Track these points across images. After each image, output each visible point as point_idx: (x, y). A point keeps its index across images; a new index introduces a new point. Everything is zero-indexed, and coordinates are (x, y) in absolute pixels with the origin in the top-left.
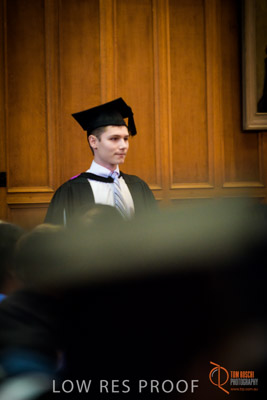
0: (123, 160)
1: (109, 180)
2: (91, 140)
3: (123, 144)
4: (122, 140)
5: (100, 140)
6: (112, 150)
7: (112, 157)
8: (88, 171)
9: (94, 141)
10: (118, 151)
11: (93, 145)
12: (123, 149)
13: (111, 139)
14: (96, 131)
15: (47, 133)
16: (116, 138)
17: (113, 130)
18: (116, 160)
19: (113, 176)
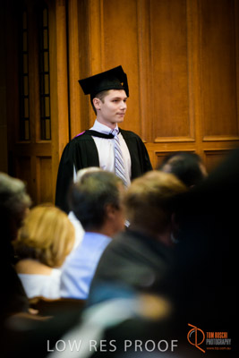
0: (122, 119)
1: (110, 136)
2: (95, 102)
3: (123, 105)
4: (122, 102)
5: (103, 102)
6: (114, 110)
7: (114, 116)
8: (91, 129)
9: (98, 103)
10: (119, 111)
11: (97, 107)
12: (123, 110)
13: (113, 101)
14: (99, 95)
15: (139, 90)
16: (117, 100)
17: (114, 94)
18: (118, 119)
19: (113, 133)
